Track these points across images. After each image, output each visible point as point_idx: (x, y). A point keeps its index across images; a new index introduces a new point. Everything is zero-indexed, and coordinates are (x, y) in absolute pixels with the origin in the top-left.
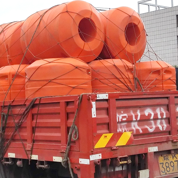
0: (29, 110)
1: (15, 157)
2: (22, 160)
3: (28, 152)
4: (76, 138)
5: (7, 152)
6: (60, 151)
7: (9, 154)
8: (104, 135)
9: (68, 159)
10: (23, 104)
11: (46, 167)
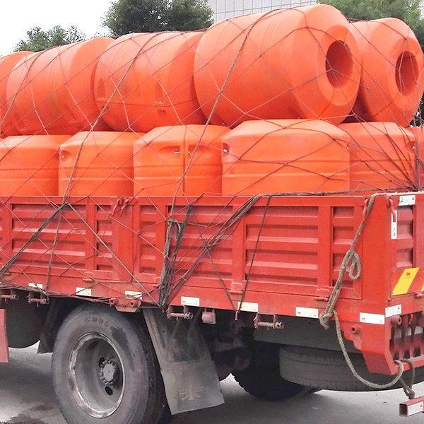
0: (241, 217)
1: (198, 305)
2: (213, 311)
3: (232, 297)
4: (357, 276)
5: (179, 295)
6: (316, 298)
7: (183, 298)
8: (406, 271)
9: (335, 312)
10: (226, 205)
11: (278, 326)
